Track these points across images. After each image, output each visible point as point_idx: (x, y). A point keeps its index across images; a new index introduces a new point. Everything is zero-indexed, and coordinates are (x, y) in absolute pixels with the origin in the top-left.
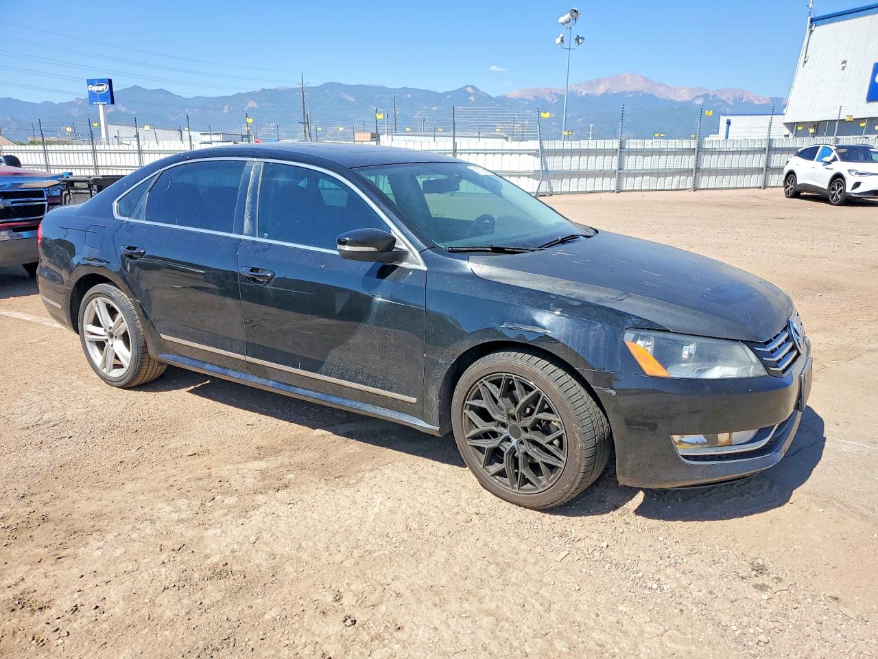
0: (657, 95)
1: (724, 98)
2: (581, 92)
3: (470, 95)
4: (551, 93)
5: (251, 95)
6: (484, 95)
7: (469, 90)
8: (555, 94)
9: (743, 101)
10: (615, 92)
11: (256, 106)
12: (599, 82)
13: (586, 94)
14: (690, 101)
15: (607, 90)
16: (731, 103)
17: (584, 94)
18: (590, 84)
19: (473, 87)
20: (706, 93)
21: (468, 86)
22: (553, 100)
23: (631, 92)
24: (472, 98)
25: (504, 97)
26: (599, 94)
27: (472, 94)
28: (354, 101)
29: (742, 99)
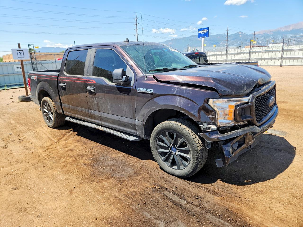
2: (282, 30)
3: (240, 35)
4: (270, 32)
5: (170, 41)
6: (245, 34)
7: (240, 33)
8: (272, 32)
10: (296, 29)
12: (290, 26)
13: (285, 31)
15: (294, 28)
17: (283, 31)
18: (286, 27)
19: (241, 32)
21: (239, 32)
22: (270, 34)
24: (241, 36)
26: (290, 30)
27: (241, 34)
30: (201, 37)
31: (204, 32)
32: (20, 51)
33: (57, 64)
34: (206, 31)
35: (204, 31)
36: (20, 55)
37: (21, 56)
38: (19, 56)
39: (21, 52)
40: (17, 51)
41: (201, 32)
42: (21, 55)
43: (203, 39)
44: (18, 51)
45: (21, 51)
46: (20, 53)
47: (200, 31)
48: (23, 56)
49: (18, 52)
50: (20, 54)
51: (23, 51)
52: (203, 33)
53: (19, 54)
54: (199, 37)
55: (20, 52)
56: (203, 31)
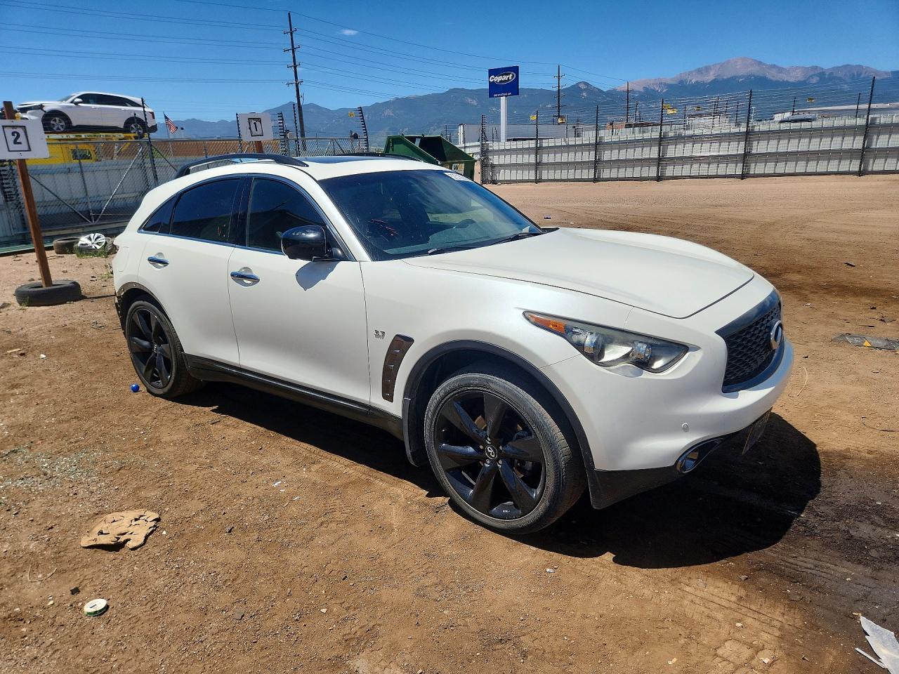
0: (769, 77)
1: (840, 74)
2: (691, 80)
3: (582, 91)
4: (661, 84)
5: (386, 104)
6: (596, 90)
7: (582, 86)
8: (665, 84)
9: (862, 76)
11: (391, 114)
12: (708, 69)
13: (696, 82)
14: (804, 81)
15: (718, 76)
16: (849, 80)
18: (699, 71)
19: (586, 84)
20: (821, 71)
21: (580, 83)
22: (662, 90)
23: (740, 77)
24: (584, 94)
25: (615, 90)
26: (709, 81)
27: (585, 90)
28: (476, 104)
29: (860, 75)
30: (495, 95)
31: (505, 81)
32: (15, 130)
33: (85, 174)
34: (511, 75)
35: (505, 78)
36: (15, 142)
37: (17, 147)
38: (13, 147)
39: (16, 132)
40: (4, 127)
41: (498, 79)
42: (20, 143)
43: (503, 99)
44: (6, 129)
45: (20, 131)
46: (16, 134)
47: (493, 77)
48: (24, 146)
49: (9, 131)
50: (14, 137)
51: (25, 127)
52: (501, 81)
53: (11, 139)
54: (491, 96)
55: (13, 134)
56: (502, 75)
